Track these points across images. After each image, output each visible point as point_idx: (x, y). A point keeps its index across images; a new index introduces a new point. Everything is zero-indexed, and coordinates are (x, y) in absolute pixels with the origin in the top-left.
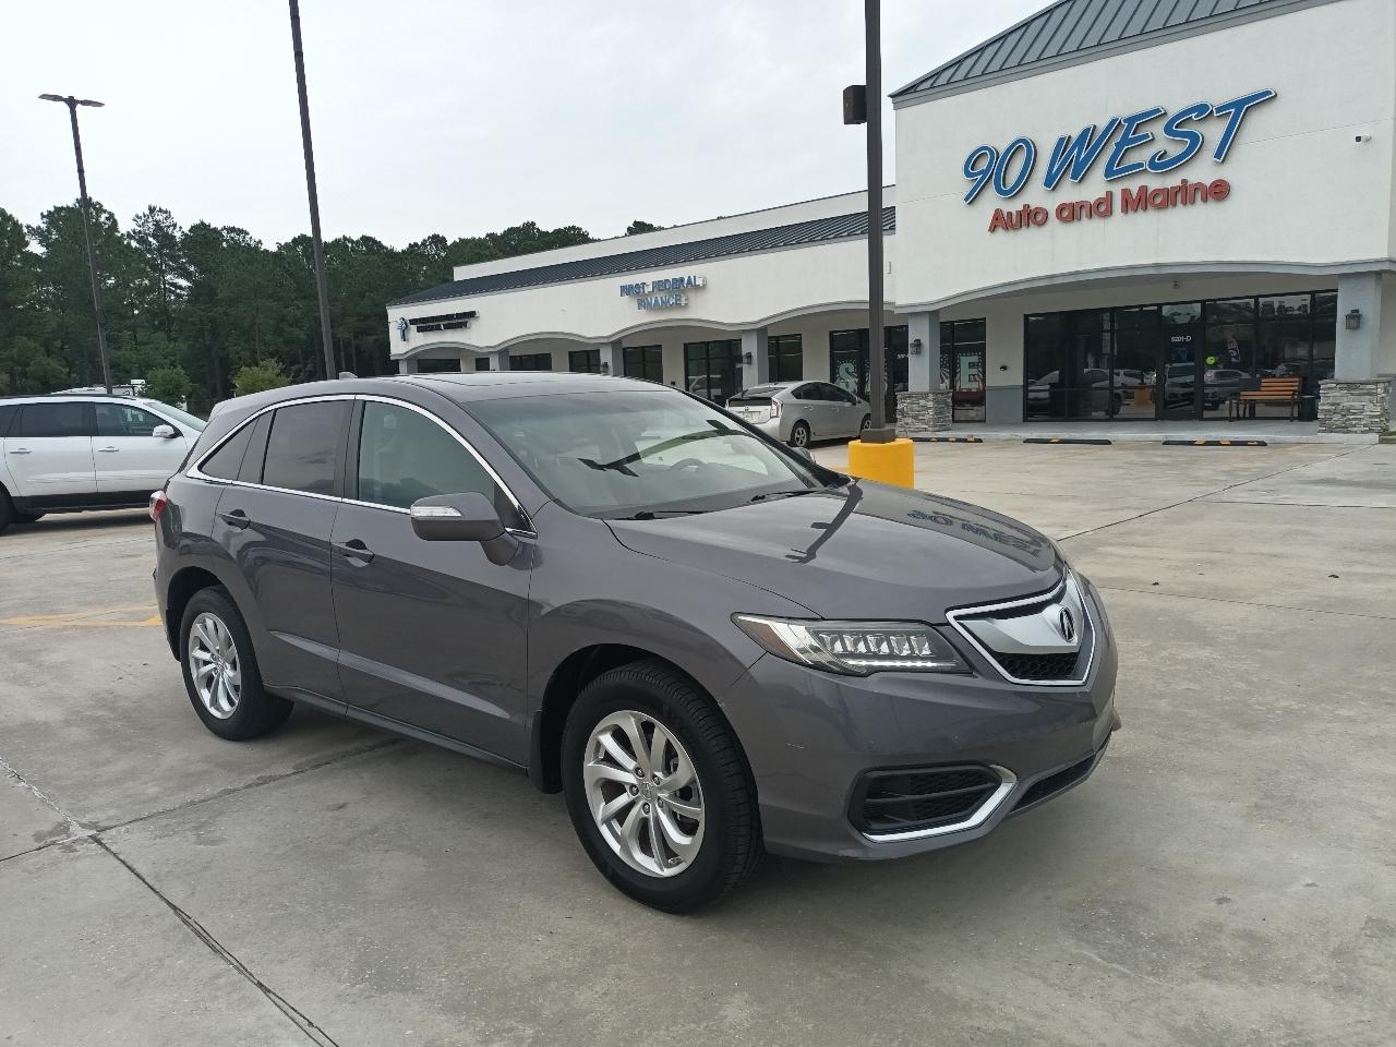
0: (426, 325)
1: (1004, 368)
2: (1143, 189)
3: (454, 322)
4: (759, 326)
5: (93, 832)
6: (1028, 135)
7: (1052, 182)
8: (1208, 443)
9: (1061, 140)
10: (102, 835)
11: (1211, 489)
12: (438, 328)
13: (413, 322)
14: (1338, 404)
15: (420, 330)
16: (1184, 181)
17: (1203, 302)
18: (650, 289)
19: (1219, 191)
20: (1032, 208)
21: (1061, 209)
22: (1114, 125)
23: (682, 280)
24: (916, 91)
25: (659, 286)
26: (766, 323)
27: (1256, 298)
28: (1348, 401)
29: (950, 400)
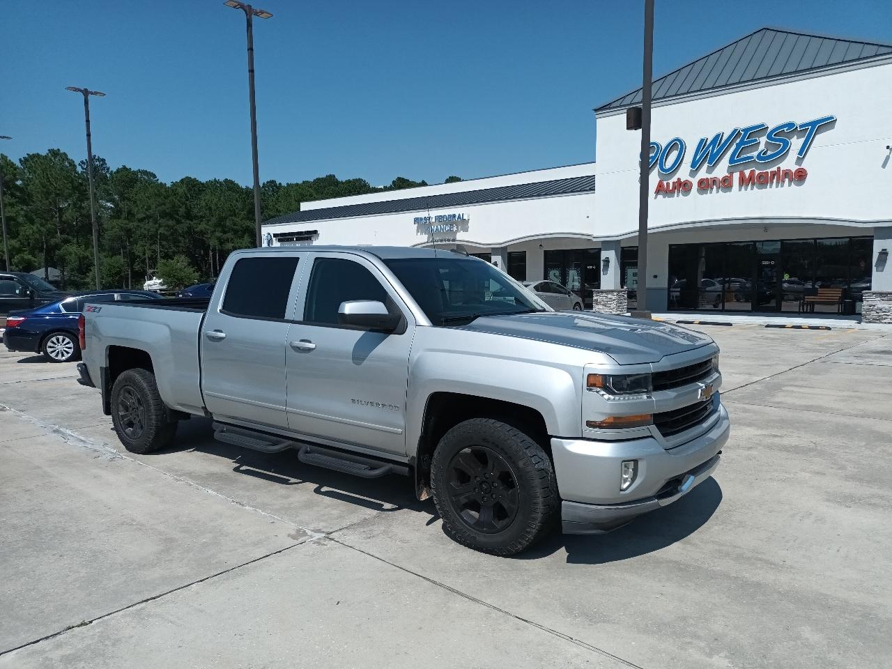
0: (283, 237)
1: (655, 277)
2: (752, 172)
3: (304, 236)
4: (503, 246)
5: (324, 535)
6: (681, 137)
7: (696, 166)
8: (794, 327)
9: (702, 140)
10: (331, 536)
11: (820, 355)
12: (292, 240)
13: (275, 235)
14: (874, 306)
15: (279, 240)
16: (779, 168)
17: (782, 241)
18: (434, 220)
19: (800, 176)
20: (682, 181)
21: (701, 182)
22: (736, 133)
23: (454, 216)
24: (610, 108)
25: (439, 218)
26: (507, 244)
27: (815, 239)
28: (880, 304)
29: (626, 296)
